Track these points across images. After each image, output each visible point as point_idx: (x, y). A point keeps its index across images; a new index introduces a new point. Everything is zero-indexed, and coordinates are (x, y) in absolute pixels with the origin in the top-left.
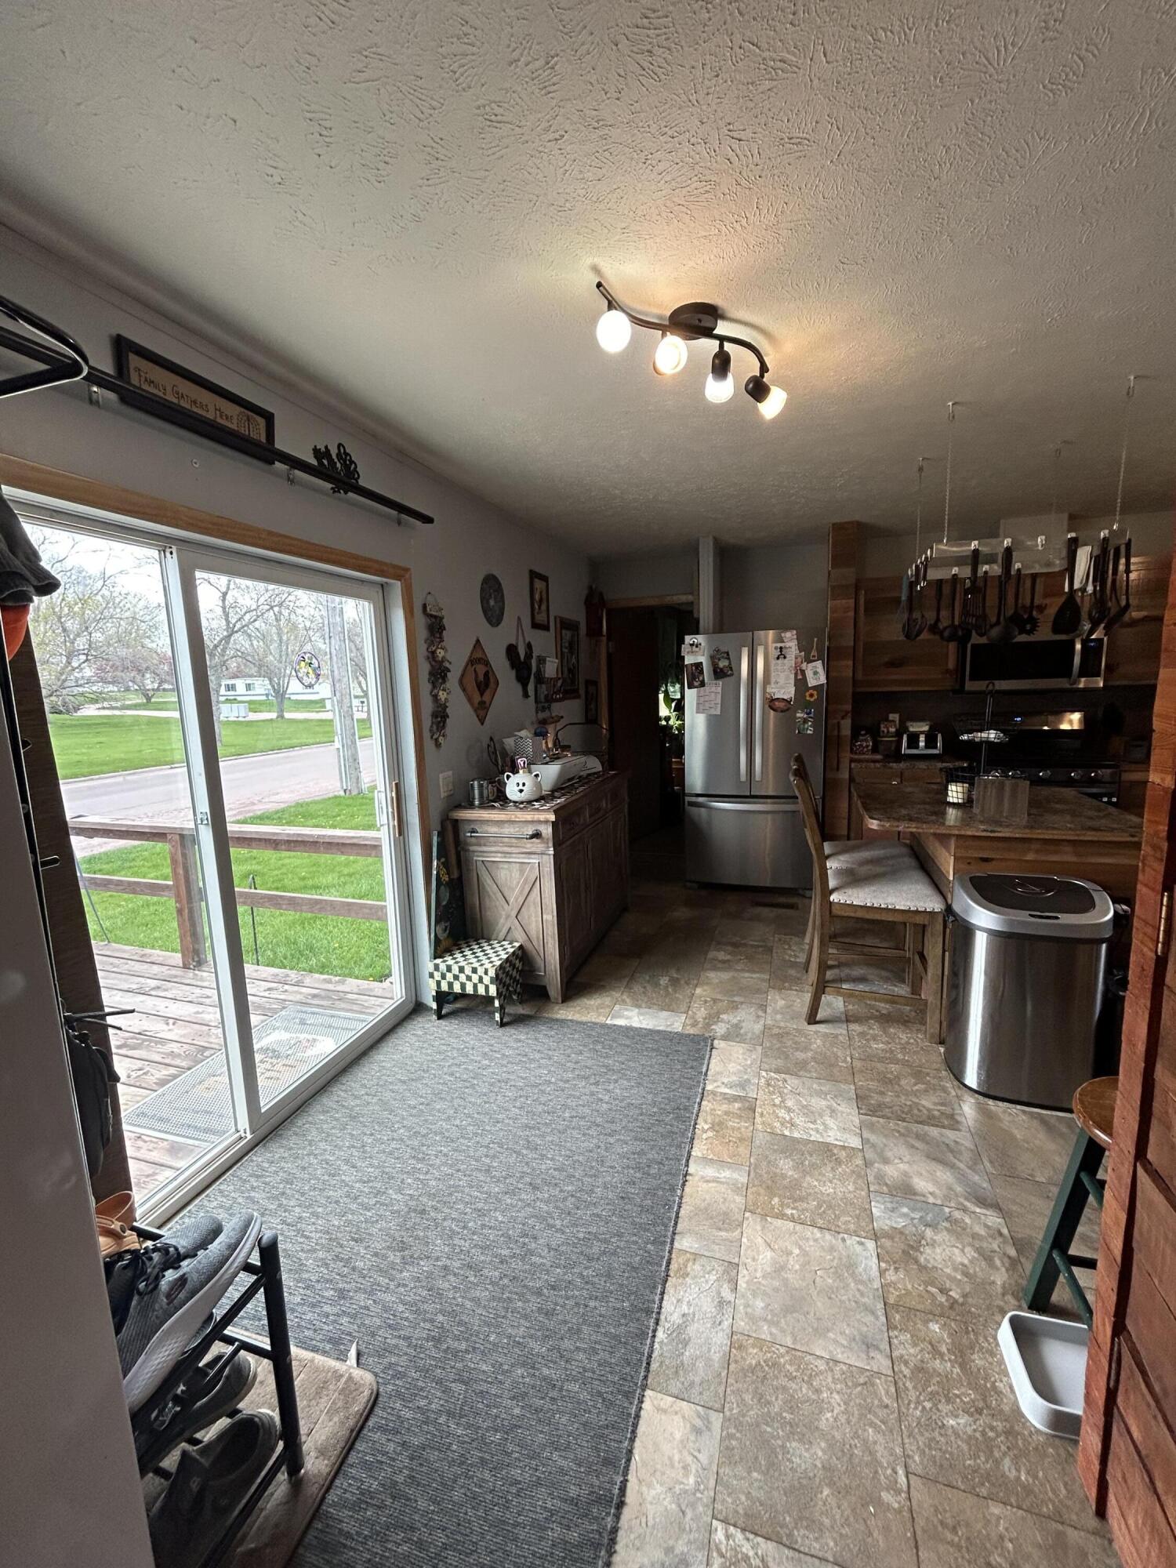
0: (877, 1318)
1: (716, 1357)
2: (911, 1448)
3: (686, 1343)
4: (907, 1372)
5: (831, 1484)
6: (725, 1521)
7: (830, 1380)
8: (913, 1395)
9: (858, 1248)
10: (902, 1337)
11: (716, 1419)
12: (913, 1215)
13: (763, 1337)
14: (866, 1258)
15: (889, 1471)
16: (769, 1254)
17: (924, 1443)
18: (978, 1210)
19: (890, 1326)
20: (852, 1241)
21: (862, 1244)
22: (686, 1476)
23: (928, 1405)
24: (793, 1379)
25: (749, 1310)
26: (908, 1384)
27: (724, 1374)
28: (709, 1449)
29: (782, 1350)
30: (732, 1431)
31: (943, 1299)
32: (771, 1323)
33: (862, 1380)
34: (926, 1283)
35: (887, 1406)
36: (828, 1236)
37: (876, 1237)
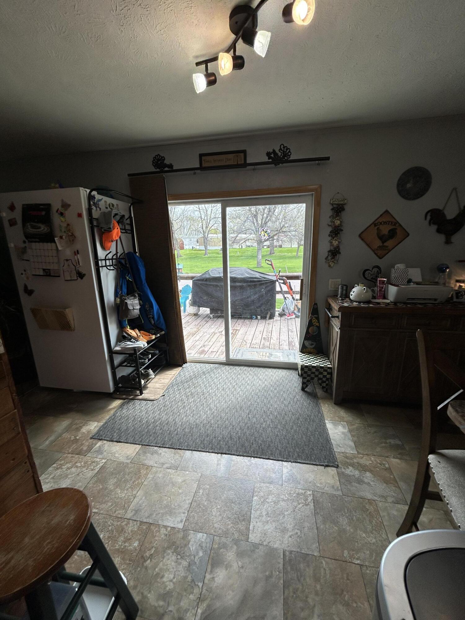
0: (146, 518)
1: (146, 462)
2: (101, 516)
3: (152, 454)
4: (124, 524)
5: (102, 489)
6: (106, 462)
7: (129, 494)
8: (115, 523)
9: (179, 519)
10: (136, 526)
11: (129, 461)
12: (197, 557)
13: (149, 475)
14: (174, 521)
15: (98, 507)
16: (180, 481)
17: (100, 522)
18: (200, 611)
19: (142, 523)
20: (183, 517)
21: (181, 521)
22: (118, 454)
23: (110, 528)
24: (133, 483)
25: (159, 472)
26: (119, 523)
27: (140, 464)
28: (122, 459)
29: (143, 481)
30: (125, 465)
31: (147, 554)
32: (153, 478)
33: (126, 505)
34: (157, 548)
35: (115, 512)
36: (187, 506)
37: (185, 530)
